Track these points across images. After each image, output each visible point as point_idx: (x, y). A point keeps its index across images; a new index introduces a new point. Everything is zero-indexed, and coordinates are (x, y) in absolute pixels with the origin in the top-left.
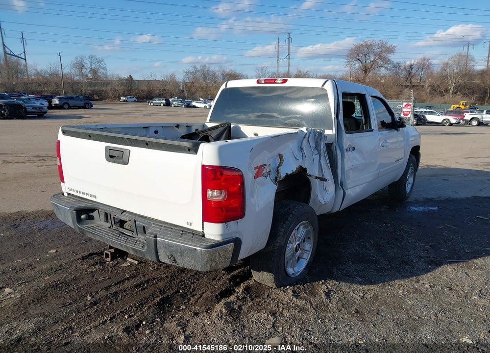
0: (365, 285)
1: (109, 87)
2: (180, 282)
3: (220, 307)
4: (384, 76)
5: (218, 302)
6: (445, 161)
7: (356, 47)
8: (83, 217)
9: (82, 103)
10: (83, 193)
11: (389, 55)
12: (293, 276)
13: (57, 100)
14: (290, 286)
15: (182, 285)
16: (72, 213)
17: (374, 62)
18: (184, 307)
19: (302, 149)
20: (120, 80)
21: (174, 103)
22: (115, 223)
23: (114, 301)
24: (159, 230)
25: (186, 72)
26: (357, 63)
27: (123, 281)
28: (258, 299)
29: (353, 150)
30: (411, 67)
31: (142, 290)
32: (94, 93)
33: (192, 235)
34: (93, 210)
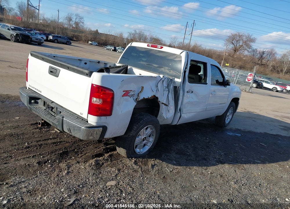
0: (176, 166)
1: (83, 34)
2: (78, 145)
3: (92, 161)
4: (247, 56)
5: (93, 159)
6: (260, 111)
7: (233, 35)
8: (33, 101)
9: (65, 41)
10: (36, 89)
11: (251, 43)
12: (139, 154)
13: (52, 37)
14: (135, 158)
15: (78, 147)
16: (27, 98)
17: (242, 46)
18: (74, 158)
19: (157, 86)
20: (91, 31)
21: (119, 50)
22: (48, 107)
23: (39, 148)
24: (66, 114)
25: (130, 33)
26: (231, 45)
27: (48, 139)
28: (114, 161)
29: (192, 93)
30: (263, 53)
31: (56, 145)
32: (74, 36)
33: (81, 120)
34: (39, 99)
